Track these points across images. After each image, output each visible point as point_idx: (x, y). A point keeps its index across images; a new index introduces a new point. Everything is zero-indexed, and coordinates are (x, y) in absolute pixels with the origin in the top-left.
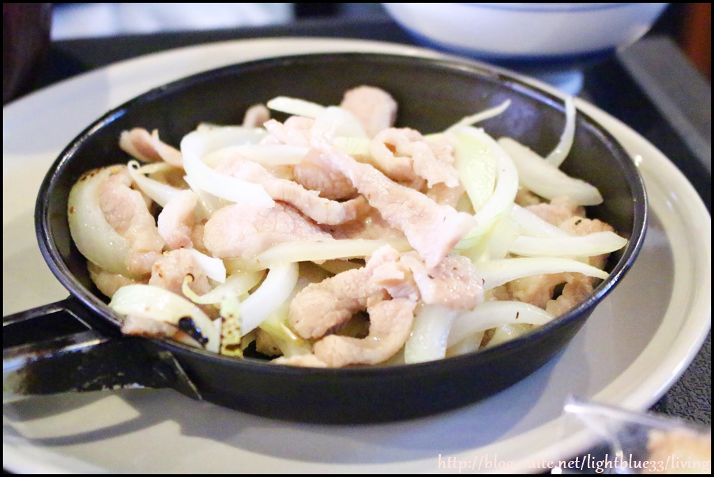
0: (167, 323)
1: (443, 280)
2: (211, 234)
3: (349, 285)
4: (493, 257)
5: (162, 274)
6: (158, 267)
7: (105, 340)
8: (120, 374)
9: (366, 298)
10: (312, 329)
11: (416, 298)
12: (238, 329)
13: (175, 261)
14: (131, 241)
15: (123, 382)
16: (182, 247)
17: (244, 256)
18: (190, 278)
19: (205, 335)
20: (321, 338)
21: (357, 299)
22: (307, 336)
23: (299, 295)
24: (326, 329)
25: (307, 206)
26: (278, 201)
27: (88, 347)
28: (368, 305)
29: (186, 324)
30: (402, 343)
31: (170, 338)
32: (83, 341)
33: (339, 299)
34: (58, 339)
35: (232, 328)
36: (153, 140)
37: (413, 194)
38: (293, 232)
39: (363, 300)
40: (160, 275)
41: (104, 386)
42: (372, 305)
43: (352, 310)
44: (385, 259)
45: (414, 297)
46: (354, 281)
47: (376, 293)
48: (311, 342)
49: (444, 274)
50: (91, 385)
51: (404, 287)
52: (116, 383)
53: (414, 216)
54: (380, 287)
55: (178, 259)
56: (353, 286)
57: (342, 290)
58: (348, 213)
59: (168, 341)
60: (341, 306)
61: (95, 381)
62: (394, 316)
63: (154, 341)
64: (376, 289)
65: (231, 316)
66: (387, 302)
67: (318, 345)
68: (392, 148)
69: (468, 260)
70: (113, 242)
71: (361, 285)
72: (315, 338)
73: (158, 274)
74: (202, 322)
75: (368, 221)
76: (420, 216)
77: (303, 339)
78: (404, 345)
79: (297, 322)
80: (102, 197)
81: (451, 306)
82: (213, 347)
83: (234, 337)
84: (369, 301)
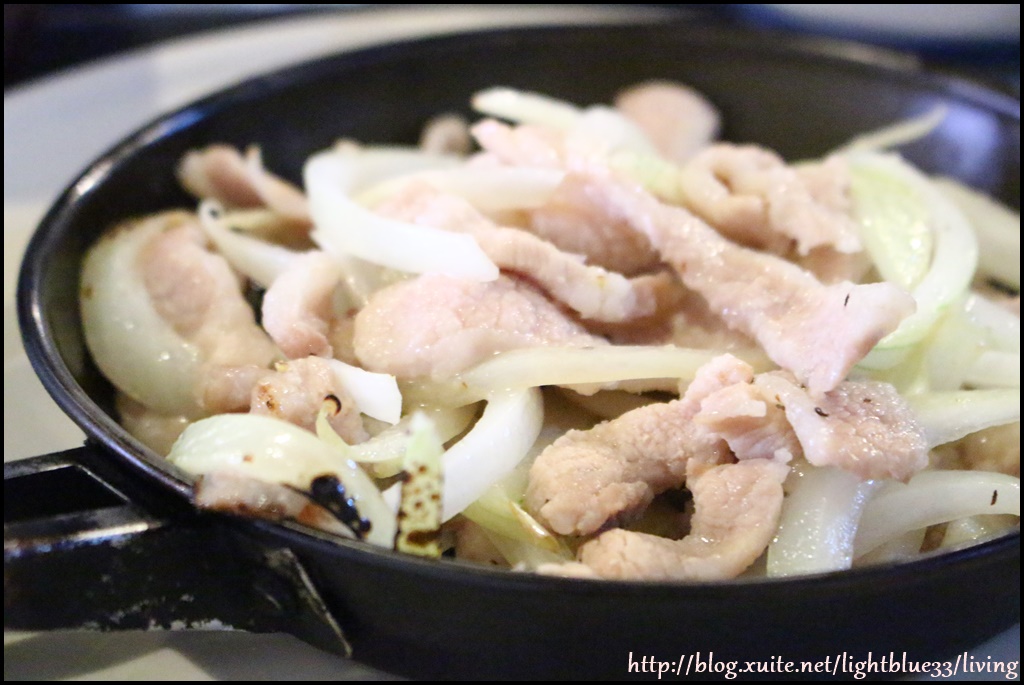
0: (288, 486)
1: (845, 420)
2: (369, 331)
3: (648, 433)
4: (937, 387)
5: (273, 402)
6: (264, 390)
7: (157, 525)
8: (185, 598)
9: (683, 460)
10: (579, 516)
11: (789, 457)
12: (435, 497)
13: (299, 380)
14: (207, 350)
15: (191, 614)
16: (312, 354)
17: (436, 375)
18: (332, 405)
19: (364, 516)
20: (594, 535)
21: (666, 460)
22: (566, 529)
23: (548, 449)
24: (607, 517)
25: (561, 279)
26: (505, 271)
27: (124, 535)
28: (689, 472)
29: (325, 491)
30: (762, 550)
31: (291, 519)
32: (112, 525)
33: (629, 461)
34: (62, 518)
35: (424, 497)
36: (248, 168)
37: (771, 264)
38: (535, 330)
39: (677, 463)
40: (269, 405)
41: (153, 622)
42: (698, 472)
43: (654, 484)
44: (724, 380)
45: (784, 454)
46: (659, 425)
47: (704, 450)
48: (573, 543)
49: (846, 409)
50: (126, 617)
51: (764, 437)
52: (176, 617)
53: (776, 305)
54: (713, 437)
55: (305, 375)
56: (658, 435)
57: (634, 444)
58: (640, 300)
59: (287, 524)
60: (633, 475)
61: (135, 608)
62: (743, 493)
63: (259, 524)
64: (705, 441)
65: (422, 469)
66: (730, 468)
67: (589, 548)
68: (725, 181)
69: (890, 388)
70: (171, 353)
71: (674, 434)
72: (583, 534)
73: (264, 403)
74: (357, 490)
75: (679, 321)
76: (785, 305)
77: (557, 535)
78: (767, 548)
79: (547, 501)
80: (149, 267)
81: (865, 470)
82: (381, 536)
83: (426, 515)
84: (691, 463)
